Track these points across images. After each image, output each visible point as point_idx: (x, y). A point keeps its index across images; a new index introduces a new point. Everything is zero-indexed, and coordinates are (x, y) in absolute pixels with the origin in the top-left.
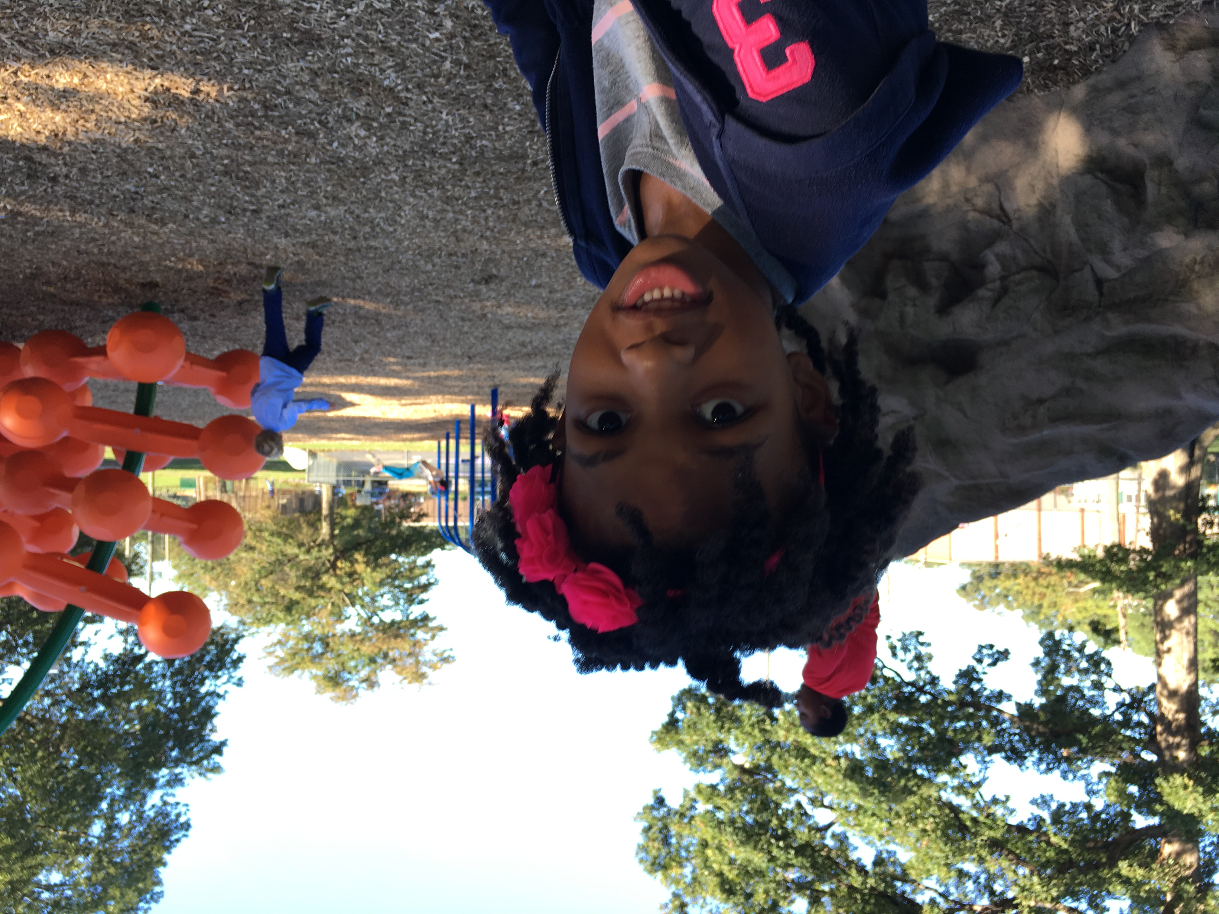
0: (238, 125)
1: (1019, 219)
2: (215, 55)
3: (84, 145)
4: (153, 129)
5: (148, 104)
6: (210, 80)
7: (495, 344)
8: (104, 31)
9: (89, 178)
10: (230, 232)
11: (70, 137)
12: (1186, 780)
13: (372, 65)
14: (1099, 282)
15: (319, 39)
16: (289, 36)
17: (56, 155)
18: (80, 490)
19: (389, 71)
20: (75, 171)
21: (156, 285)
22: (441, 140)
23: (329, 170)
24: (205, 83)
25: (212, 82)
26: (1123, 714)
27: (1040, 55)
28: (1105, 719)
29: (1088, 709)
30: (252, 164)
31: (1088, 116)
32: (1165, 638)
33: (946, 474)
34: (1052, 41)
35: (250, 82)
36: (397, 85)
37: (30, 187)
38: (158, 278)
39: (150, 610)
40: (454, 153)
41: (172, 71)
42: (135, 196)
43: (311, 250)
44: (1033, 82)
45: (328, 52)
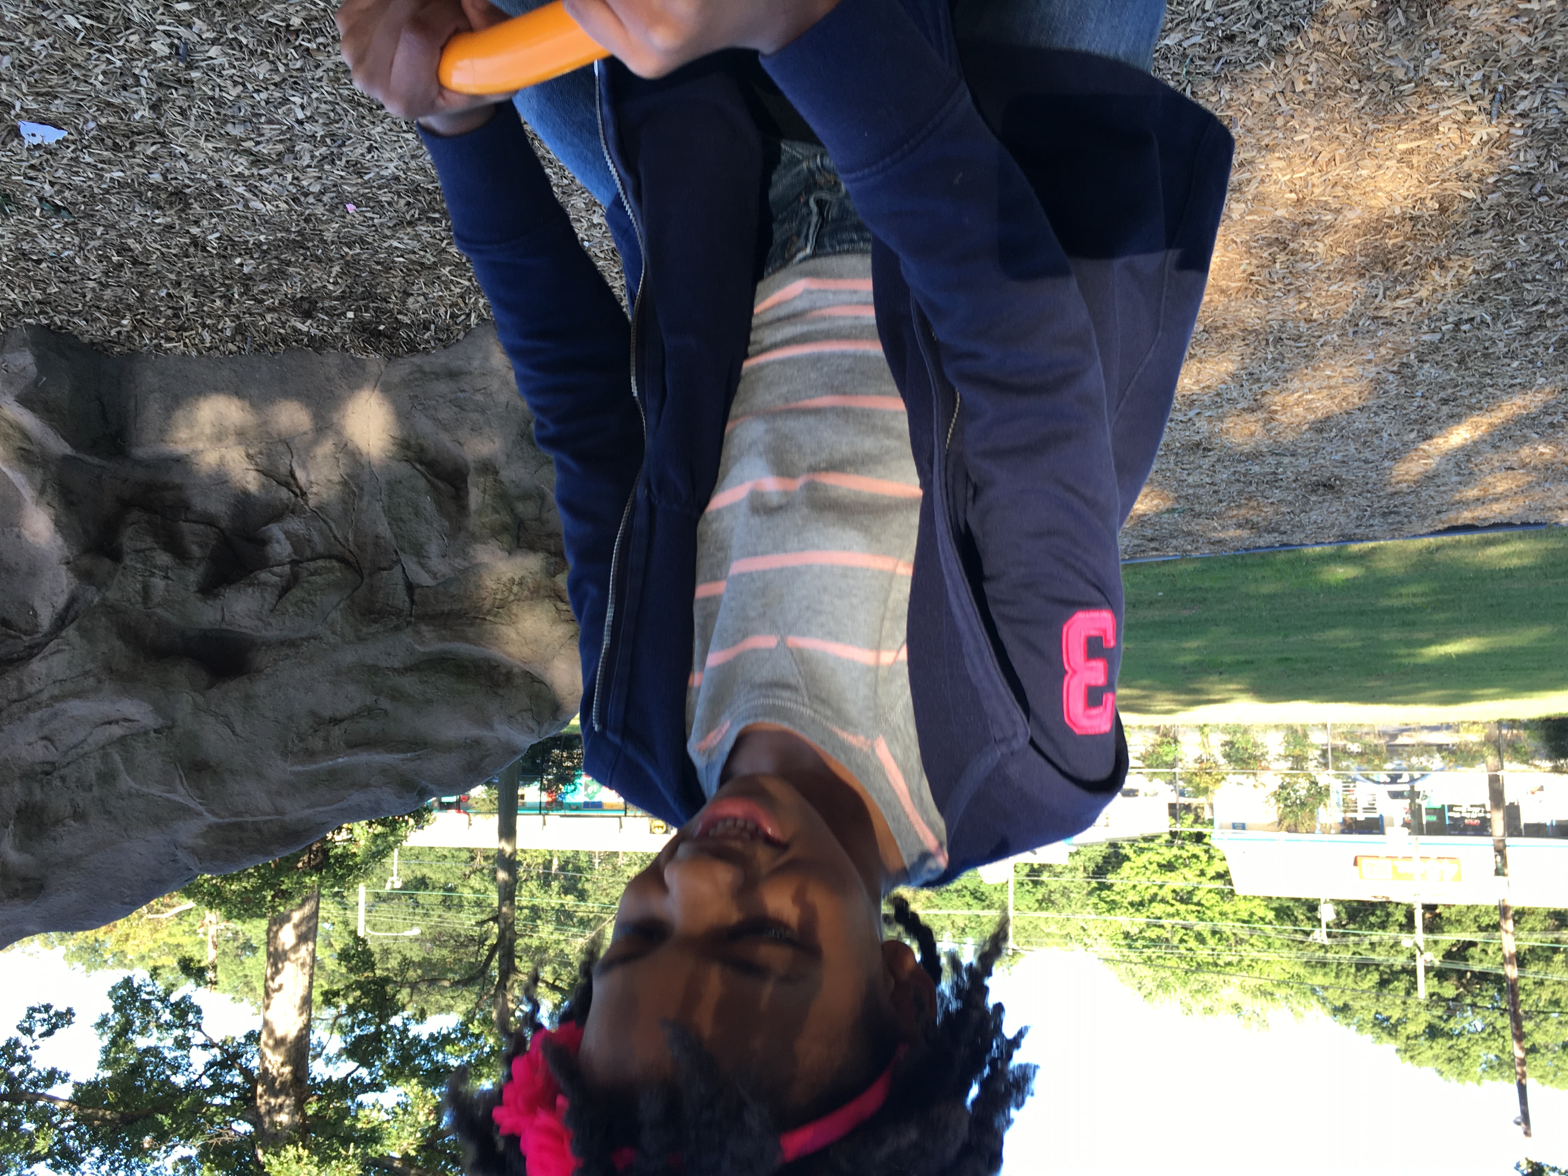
1: (316, 494)
12: (299, 1150)
14: (410, 587)
26: (212, 1077)
27: (367, 315)
28: (190, 1086)
29: (168, 1077)
32: (277, 972)
33: (201, 808)
34: (385, 305)
44: (351, 341)
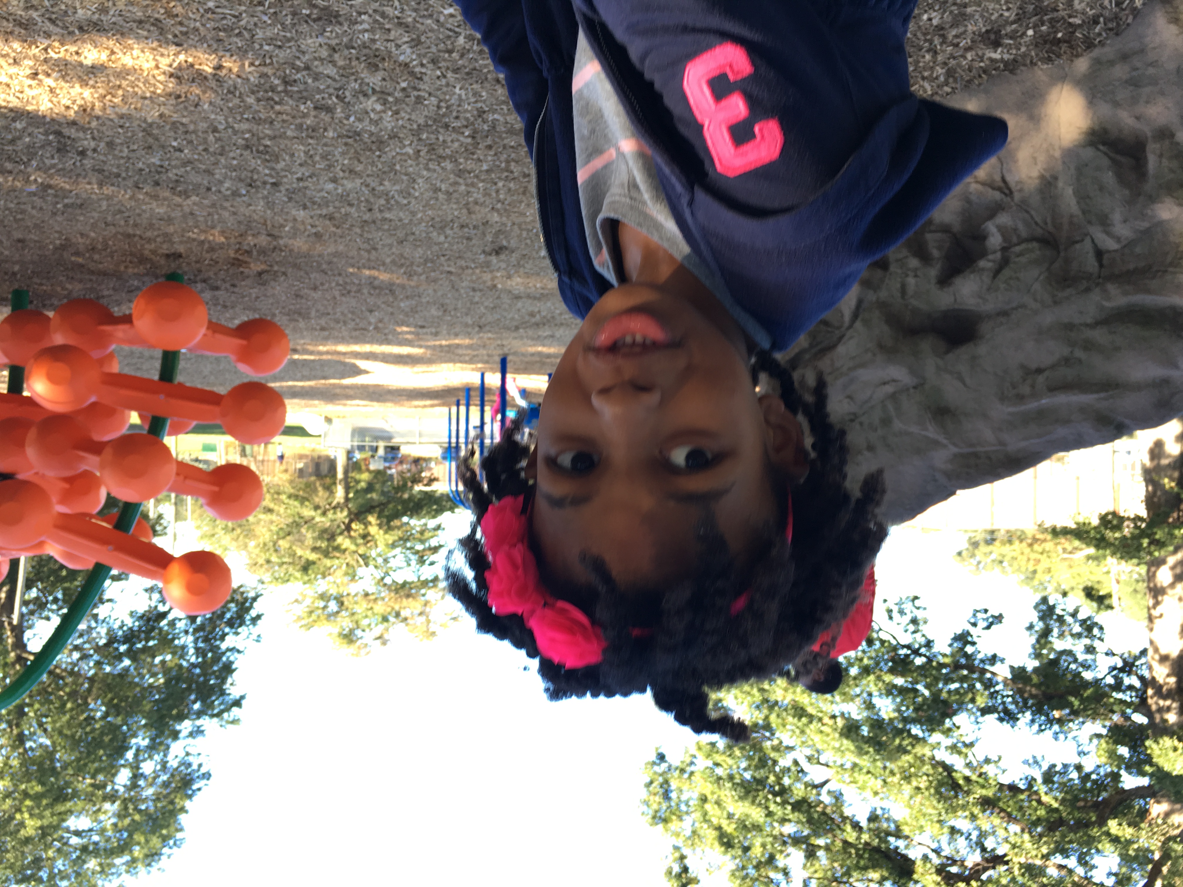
0: (259, 100)
1: (1021, 190)
2: (237, 31)
3: (111, 120)
4: (177, 105)
5: (172, 79)
6: (232, 56)
7: (505, 314)
8: (131, 8)
9: (116, 152)
10: (250, 205)
11: (98, 112)
12: (1176, 743)
13: (388, 41)
14: (1099, 254)
15: (337, 16)
16: (308, 12)
17: (84, 130)
18: (108, 452)
19: (404, 47)
20: (102, 145)
21: (180, 256)
22: (455, 114)
23: (346, 144)
24: (227, 58)
25: (234, 58)
26: (1115, 677)
27: (1044, 28)
28: (1097, 682)
29: (1080, 673)
30: (273, 138)
31: (1090, 89)
32: (1157, 603)
33: (945, 442)
34: (1055, 14)
35: (271, 57)
36: (413, 60)
37: (60, 160)
38: (181, 249)
39: (175, 569)
40: (466, 127)
41: (195, 47)
42: (160, 169)
43: (328, 222)
44: (1037, 55)
45: (346, 28)
